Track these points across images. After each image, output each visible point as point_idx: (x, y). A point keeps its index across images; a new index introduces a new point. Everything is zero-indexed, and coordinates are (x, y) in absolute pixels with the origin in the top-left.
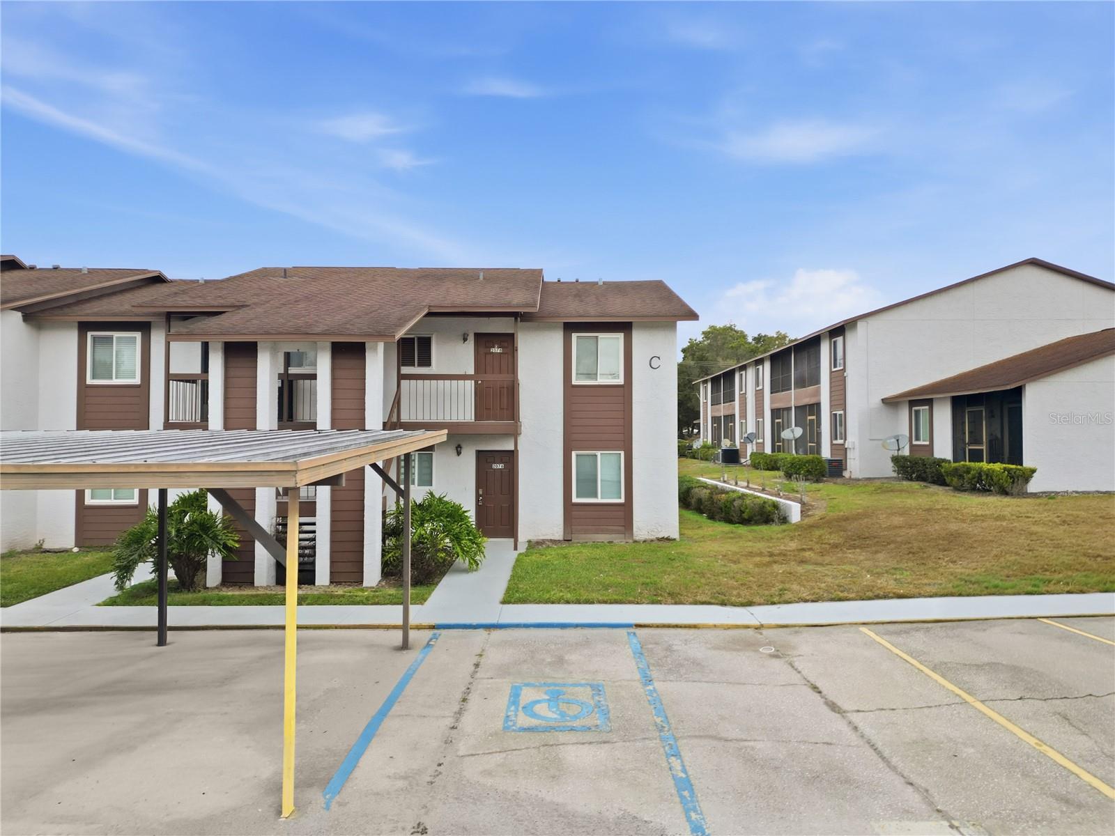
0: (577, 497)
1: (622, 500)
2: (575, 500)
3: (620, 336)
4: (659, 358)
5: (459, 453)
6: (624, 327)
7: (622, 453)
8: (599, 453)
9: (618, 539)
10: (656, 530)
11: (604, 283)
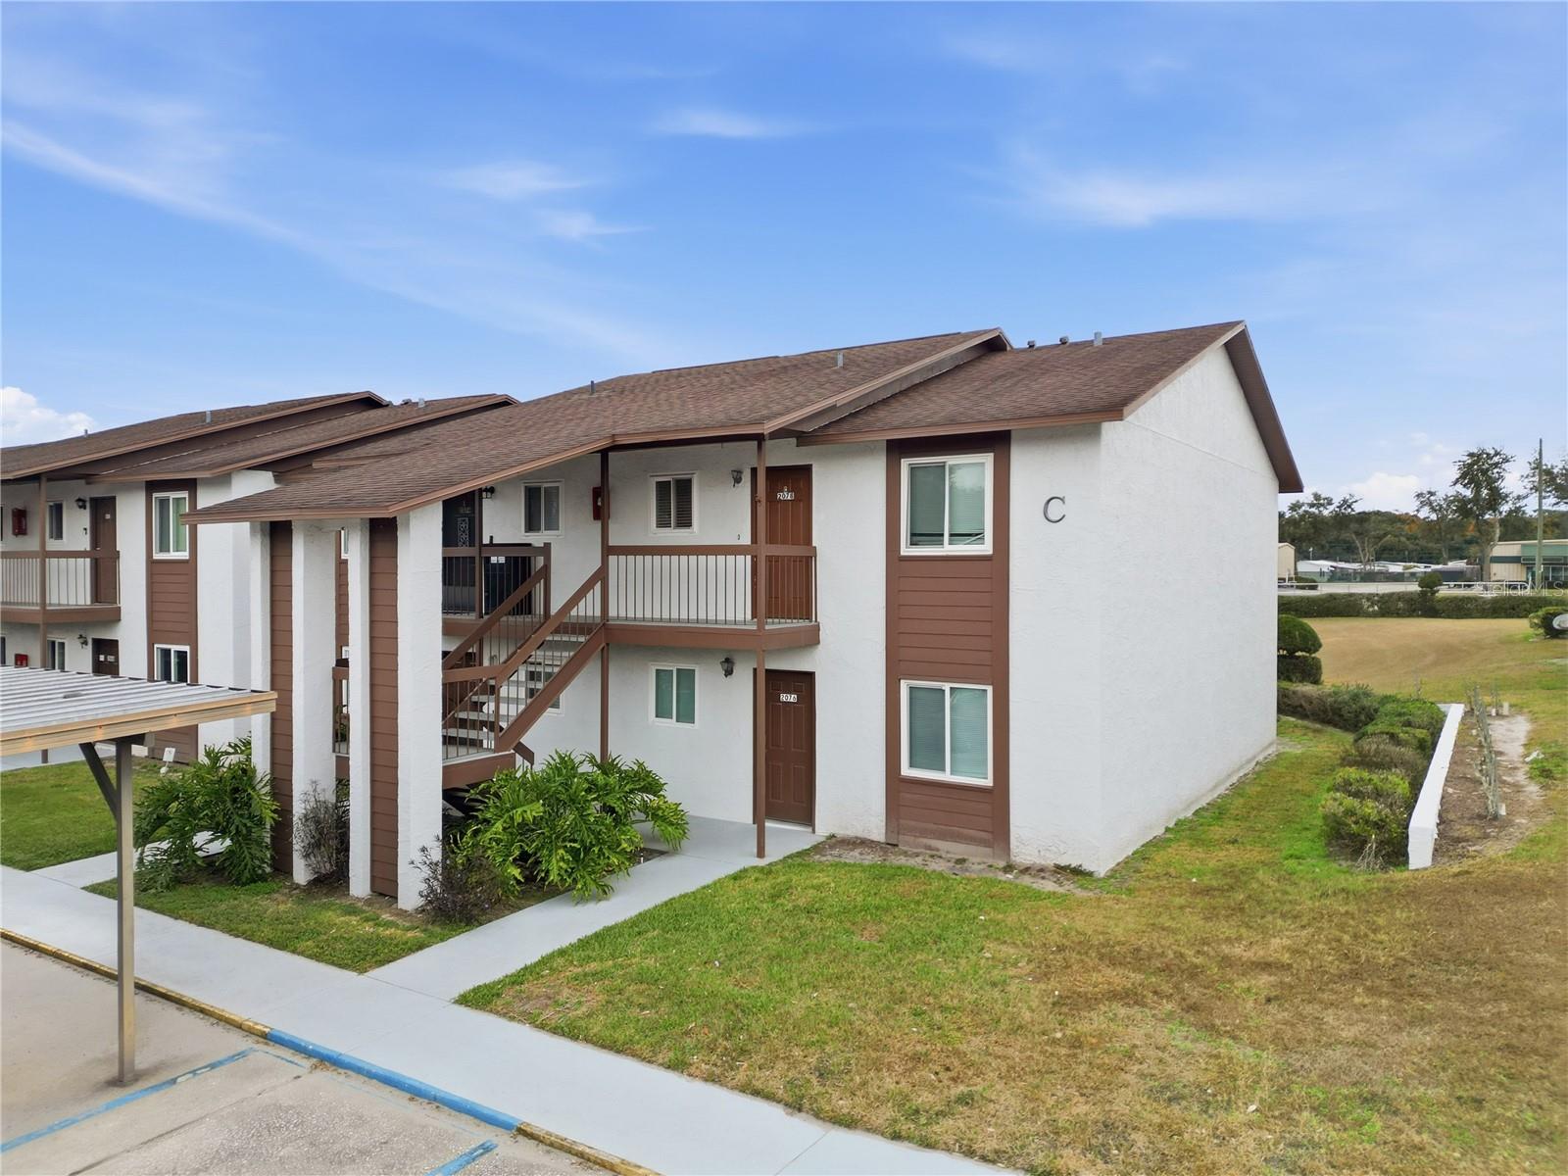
0: (912, 765)
1: (989, 782)
2: (906, 771)
3: (987, 460)
4: (1062, 500)
5: (729, 673)
6: (996, 442)
7: (990, 689)
8: (947, 687)
9: (978, 857)
10: (1055, 850)
11: (1106, 341)
